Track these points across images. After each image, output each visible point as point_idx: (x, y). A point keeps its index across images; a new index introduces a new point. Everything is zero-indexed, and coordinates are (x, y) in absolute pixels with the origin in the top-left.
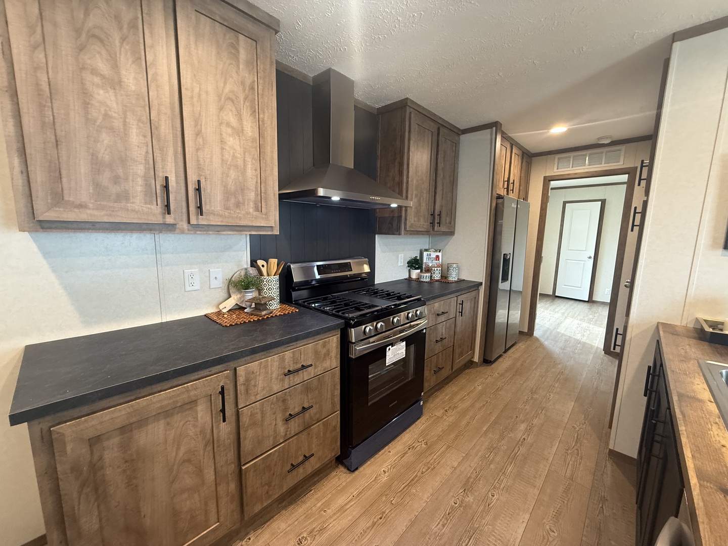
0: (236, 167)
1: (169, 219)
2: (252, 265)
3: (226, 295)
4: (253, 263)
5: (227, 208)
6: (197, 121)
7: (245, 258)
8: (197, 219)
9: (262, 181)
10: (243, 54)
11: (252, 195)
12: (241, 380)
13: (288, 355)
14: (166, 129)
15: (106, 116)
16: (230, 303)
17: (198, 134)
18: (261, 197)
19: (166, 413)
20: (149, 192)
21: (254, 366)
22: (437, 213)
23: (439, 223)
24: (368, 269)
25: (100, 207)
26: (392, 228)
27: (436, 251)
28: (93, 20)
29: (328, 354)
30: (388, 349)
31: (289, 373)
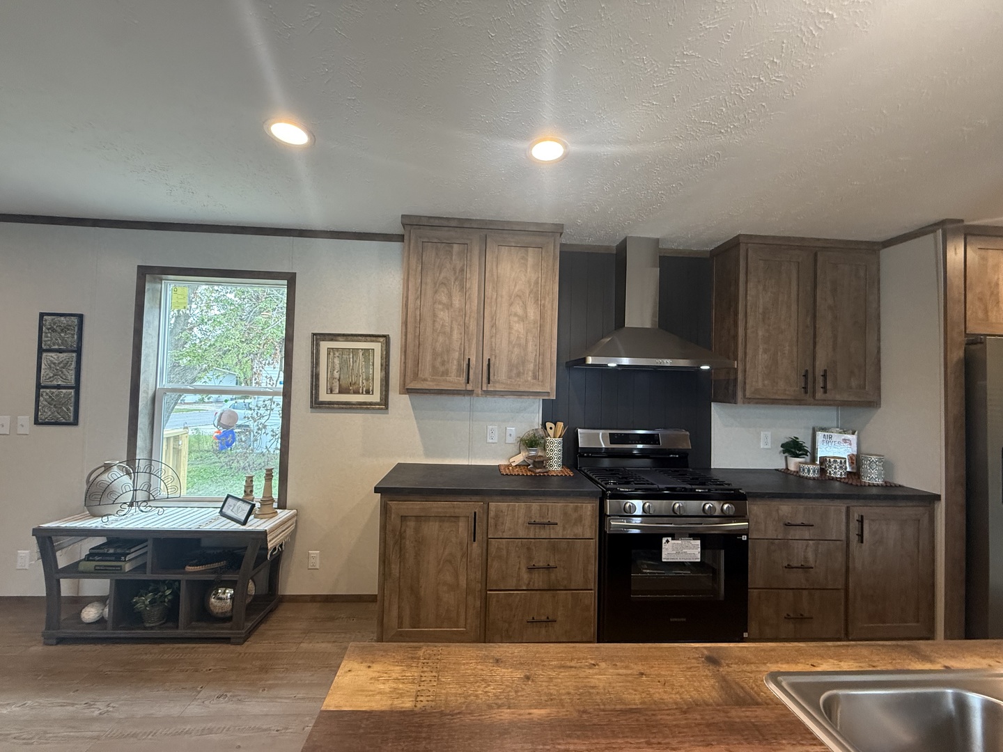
0: (519, 345)
1: (469, 387)
3: (518, 452)
4: (543, 426)
5: (510, 378)
6: (493, 318)
7: (538, 418)
8: (487, 386)
9: (542, 354)
10: (530, 261)
11: (531, 366)
12: (492, 514)
13: (535, 506)
14: (473, 327)
15: (443, 326)
16: (519, 459)
17: (493, 326)
18: (540, 367)
19: (441, 518)
20: (459, 369)
21: (503, 506)
22: (819, 372)
23: (824, 388)
24: (687, 445)
25: (433, 380)
26: (728, 395)
27: (845, 432)
28: (443, 275)
29: (580, 520)
30: (664, 540)
31: (535, 523)
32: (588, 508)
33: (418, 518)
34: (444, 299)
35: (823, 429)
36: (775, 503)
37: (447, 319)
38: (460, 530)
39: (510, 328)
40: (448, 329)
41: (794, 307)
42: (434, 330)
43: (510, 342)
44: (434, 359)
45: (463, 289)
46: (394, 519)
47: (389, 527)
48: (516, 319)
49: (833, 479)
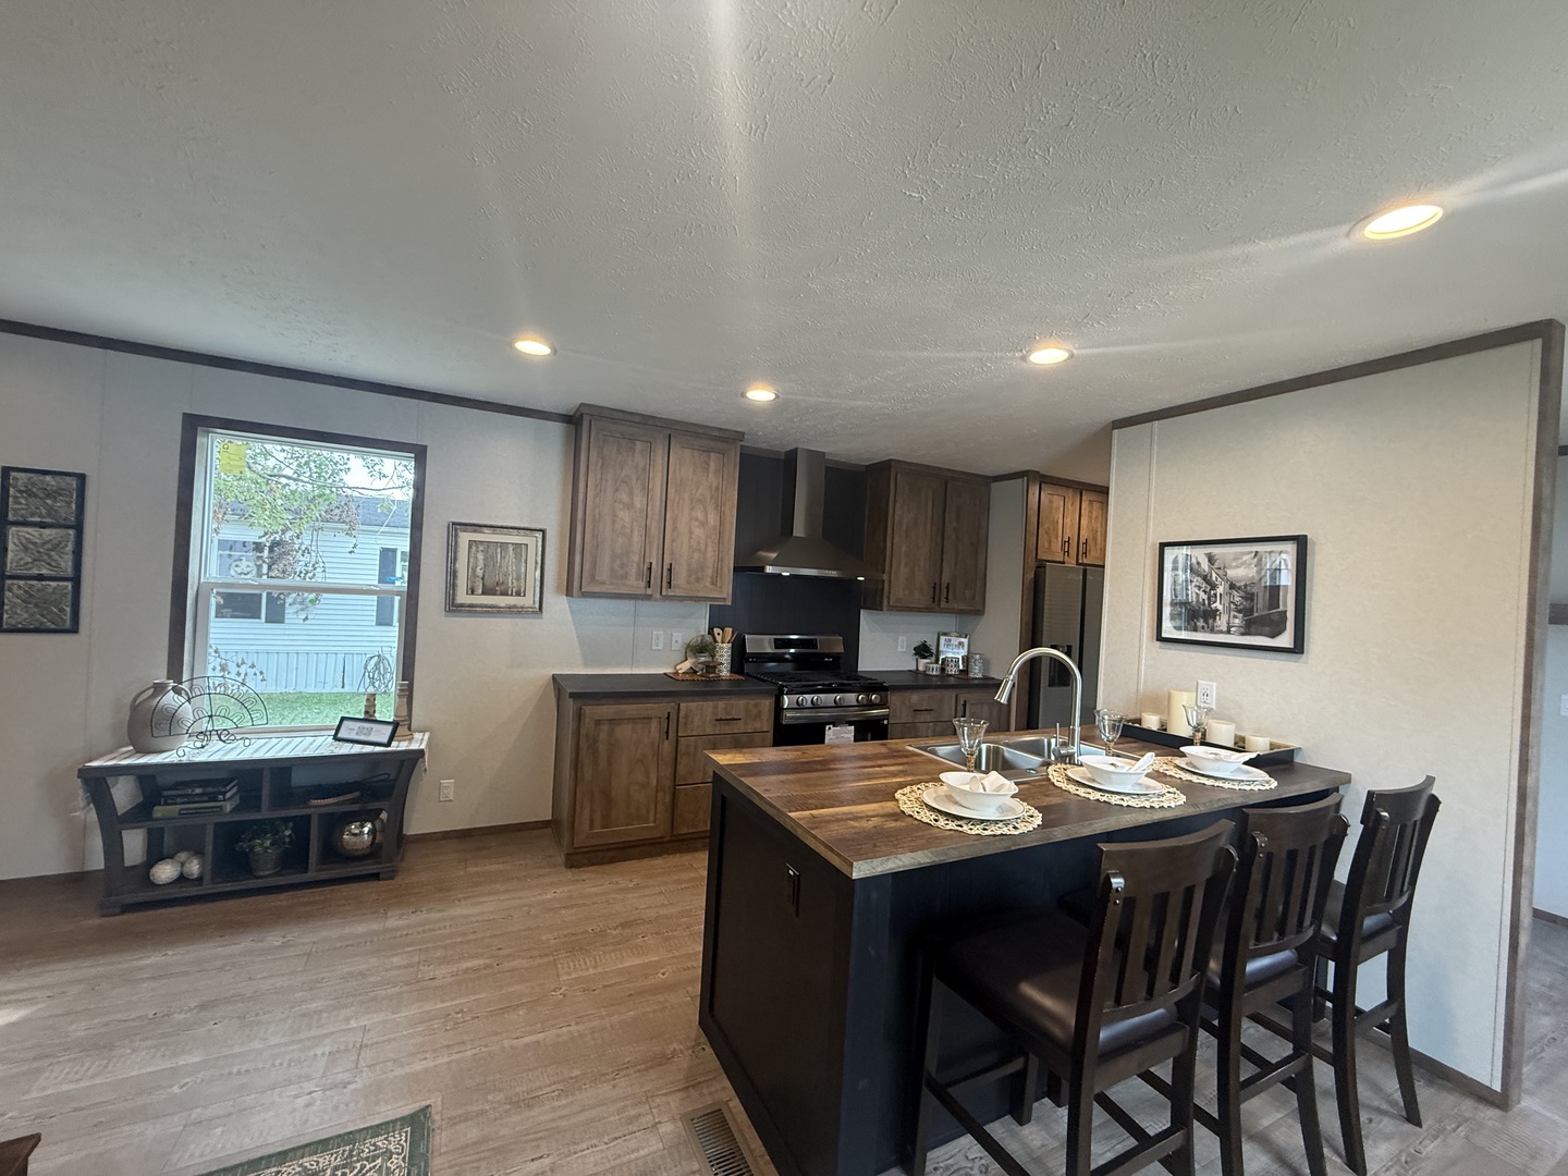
0: (699, 550)
1: (649, 592)
2: (709, 633)
3: (683, 658)
4: (711, 632)
5: (690, 583)
6: (675, 520)
8: (667, 591)
9: (719, 560)
11: (709, 572)
12: (682, 714)
14: (655, 529)
15: (623, 526)
16: (686, 666)
17: (674, 529)
18: (717, 573)
19: (633, 720)
20: (639, 575)
21: (693, 705)
22: (944, 585)
23: (947, 598)
24: (840, 649)
25: (612, 584)
26: (875, 605)
27: (960, 636)
28: (624, 473)
29: (758, 716)
30: (827, 727)
31: (721, 720)
32: (767, 704)
33: (611, 721)
34: (625, 498)
35: (945, 634)
36: (907, 694)
37: (627, 519)
38: (653, 730)
39: (691, 532)
40: (628, 531)
41: (929, 526)
42: (614, 531)
43: (690, 547)
44: (613, 561)
45: (647, 491)
46: (588, 724)
47: (583, 732)
48: (697, 524)
49: (951, 675)
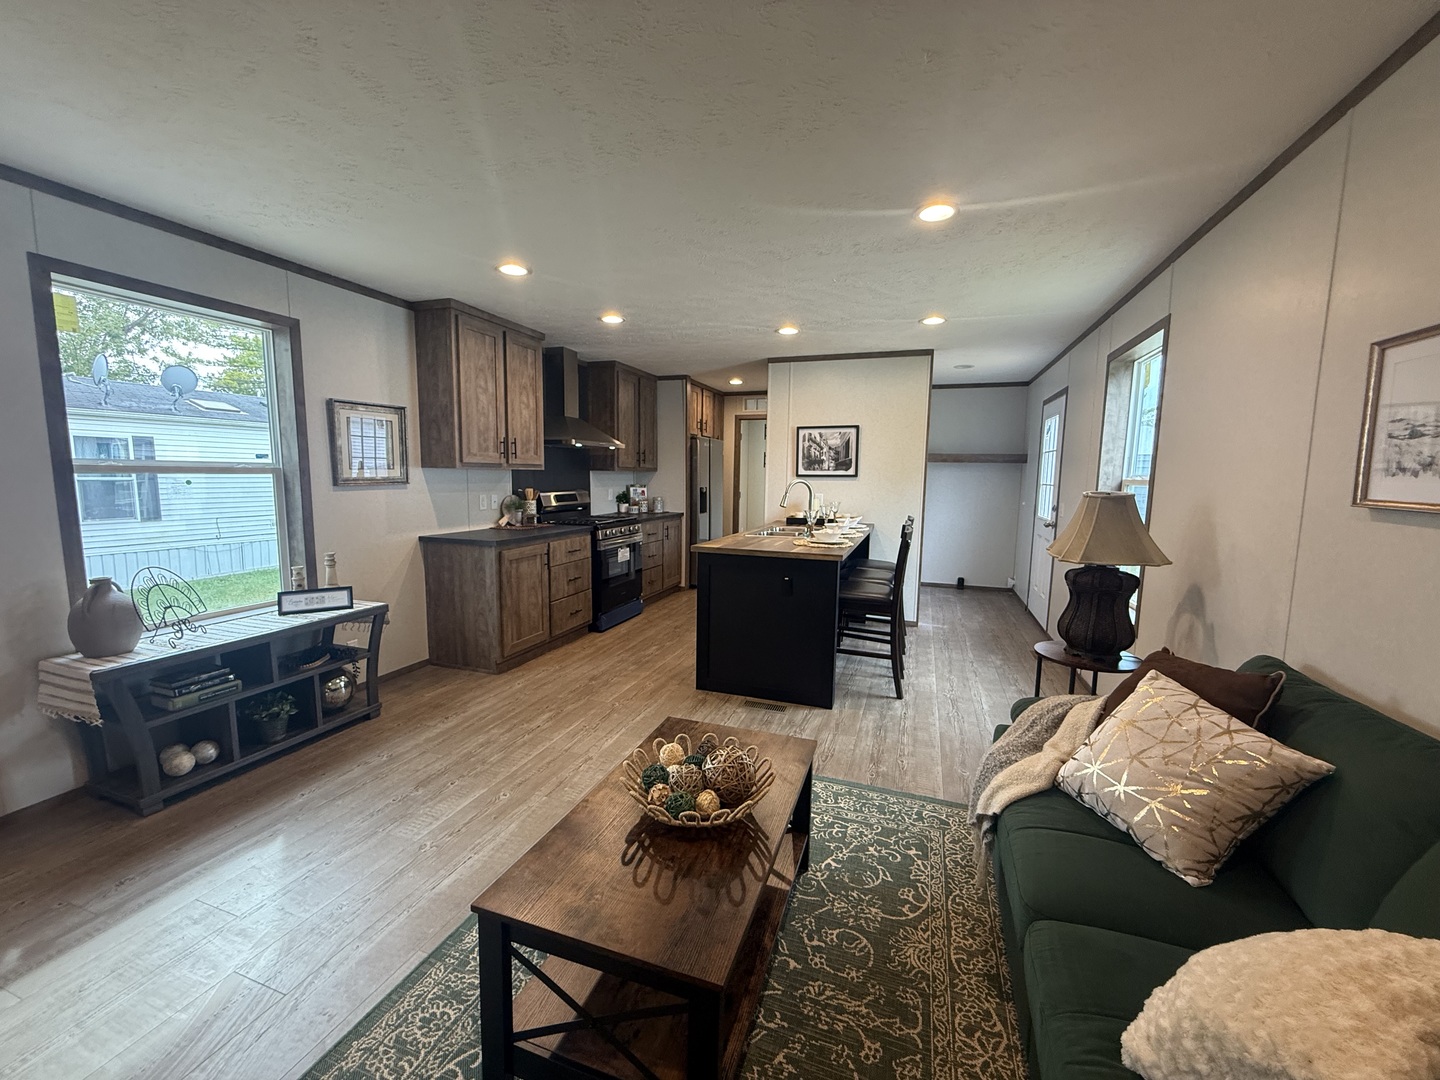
0: (527, 427)
1: (502, 461)
2: (513, 493)
6: (512, 404)
7: (509, 487)
9: (537, 434)
10: (529, 359)
11: (533, 445)
12: (551, 550)
13: (569, 542)
15: (483, 408)
17: (512, 411)
18: (538, 445)
19: (528, 558)
20: (495, 448)
22: (642, 451)
23: (644, 460)
24: (588, 500)
25: (481, 456)
26: (606, 465)
27: (642, 486)
29: (586, 547)
30: (619, 550)
32: (588, 539)
33: (518, 560)
34: (483, 383)
36: (645, 525)
37: (485, 402)
38: (537, 564)
39: (521, 413)
40: (486, 411)
41: (633, 410)
42: (478, 411)
43: (522, 424)
44: (479, 437)
45: (495, 378)
46: (506, 564)
47: (504, 570)
48: (524, 406)
